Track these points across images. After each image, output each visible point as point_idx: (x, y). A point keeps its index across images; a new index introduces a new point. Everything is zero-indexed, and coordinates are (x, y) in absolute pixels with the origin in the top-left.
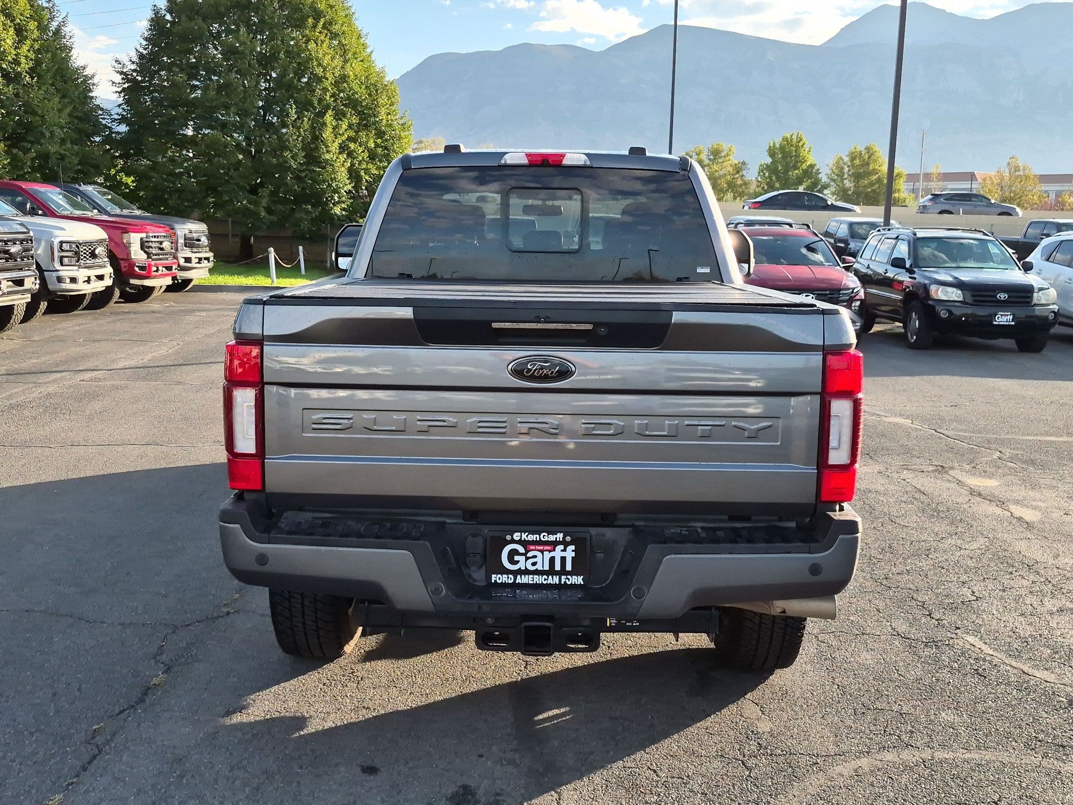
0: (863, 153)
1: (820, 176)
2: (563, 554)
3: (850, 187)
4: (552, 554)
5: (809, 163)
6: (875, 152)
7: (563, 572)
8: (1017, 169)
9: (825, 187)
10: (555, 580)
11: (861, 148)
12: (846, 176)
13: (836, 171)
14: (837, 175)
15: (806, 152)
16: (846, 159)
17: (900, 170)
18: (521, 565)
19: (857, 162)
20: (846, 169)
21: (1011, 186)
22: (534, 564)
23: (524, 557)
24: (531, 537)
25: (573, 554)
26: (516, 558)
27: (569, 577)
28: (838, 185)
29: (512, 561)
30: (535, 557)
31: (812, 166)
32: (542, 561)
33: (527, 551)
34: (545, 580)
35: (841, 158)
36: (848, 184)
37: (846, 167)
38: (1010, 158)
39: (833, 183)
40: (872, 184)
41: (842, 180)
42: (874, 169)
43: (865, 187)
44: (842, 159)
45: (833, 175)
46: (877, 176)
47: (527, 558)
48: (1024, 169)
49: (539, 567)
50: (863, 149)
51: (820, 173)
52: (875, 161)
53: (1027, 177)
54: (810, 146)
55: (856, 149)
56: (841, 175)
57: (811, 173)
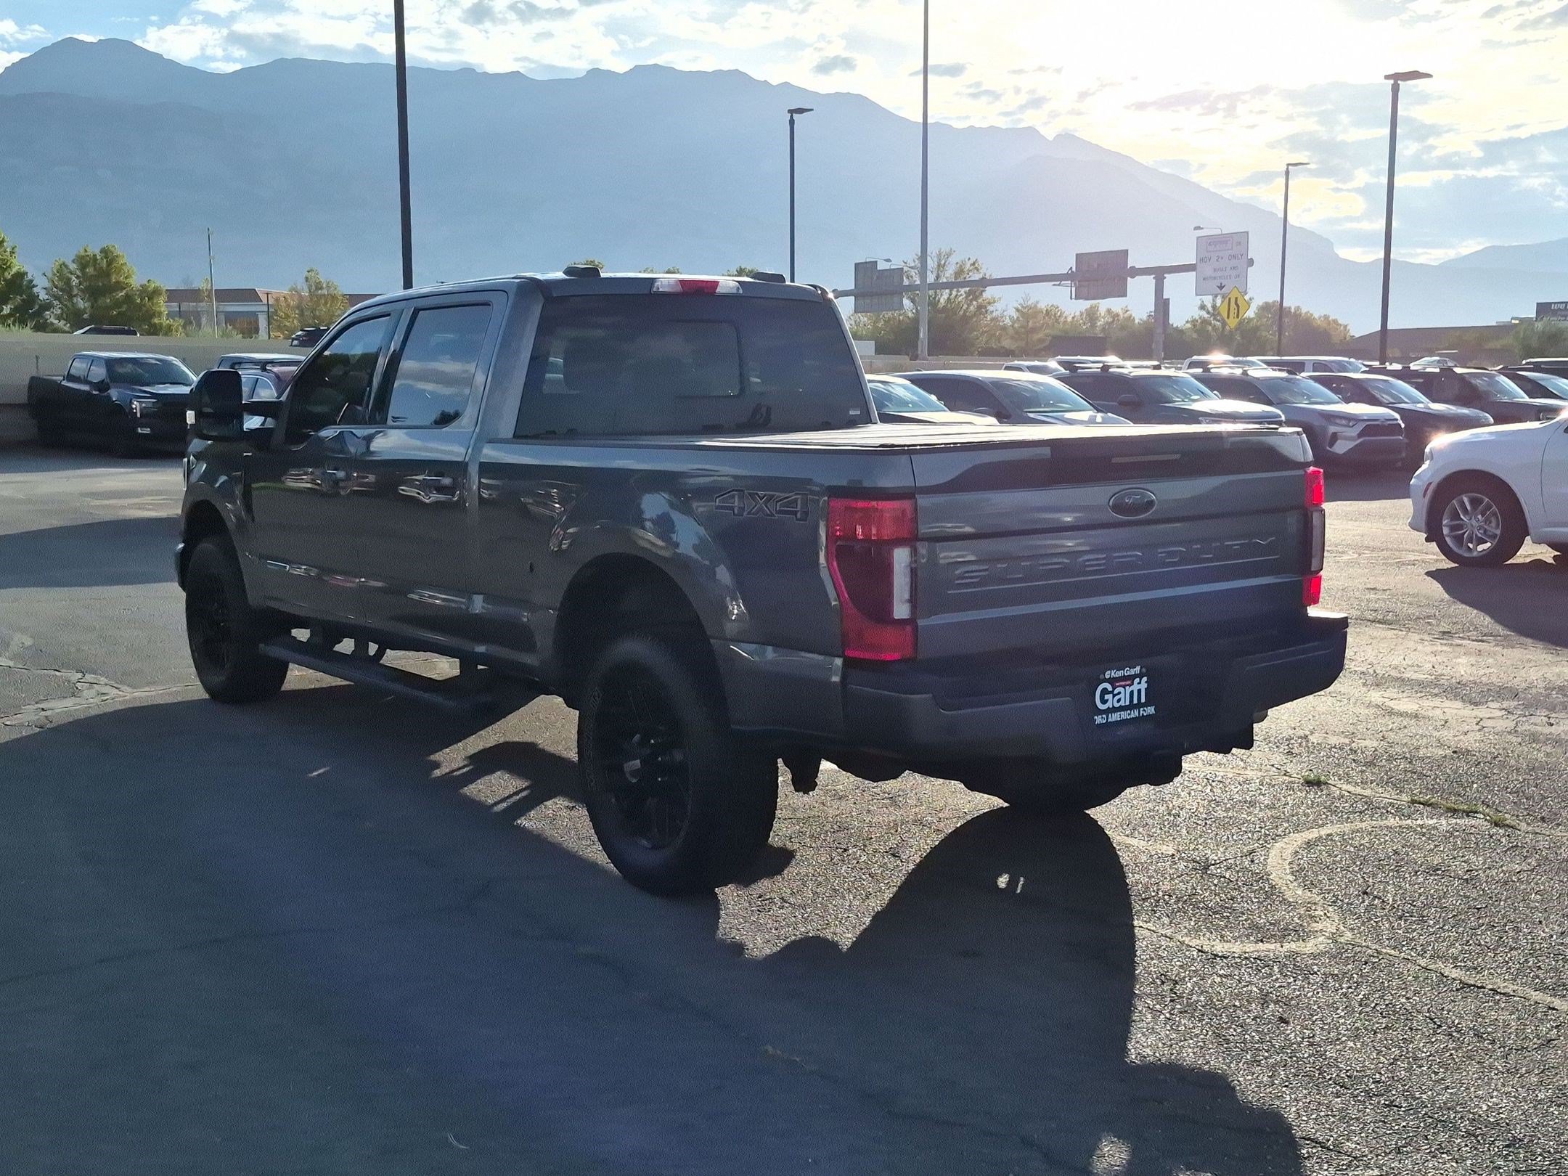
0: (98, 257)
1: (35, 290)
2: (1139, 686)
3: (85, 308)
4: (1132, 688)
5: (14, 270)
6: (117, 256)
7: (1139, 705)
8: (319, 286)
9: (47, 306)
10: (1135, 714)
11: (94, 250)
12: (75, 292)
13: (60, 284)
14: (62, 290)
15: (8, 253)
16: (73, 266)
17: (157, 284)
18: (1109, 704)
19: (90, 270)
20: (75, 281)
21: (313, 310)
22: (1119, 701)
23: (1111, 695)
24: (1119, 674)
25: (1146, 686)
26: (1107, 697)
27: (1145, 709)
28: (66, 306)
29: (1104, 701)
30: (1119, 693)
31: (21, 275)
32: (1124, 695)
33: (1114, 689)
34: (1129, 714)
35: (64, 264)
36: (81, 304)
37: (74, 278)
38: (309, 272)
39: (56, 302)
40: (117, 304)
41: (71, 297)
42: (118, 282)
43: (108, 308)
44: (66, 266)
45: (55, 289)
46: (124, 291)
47: (1114, 696)
48: (328, 287)
49: (1122, 703)
50: (97, 252)
51: (34, 286)
52: (119, 270)
53: (334, 297)
54: (12, 245)
55: (86, 251)
56: (67, 289)
57: (21, 285)
